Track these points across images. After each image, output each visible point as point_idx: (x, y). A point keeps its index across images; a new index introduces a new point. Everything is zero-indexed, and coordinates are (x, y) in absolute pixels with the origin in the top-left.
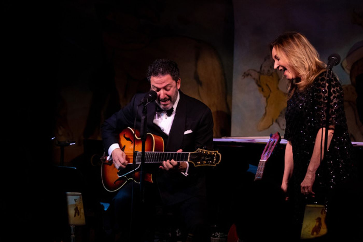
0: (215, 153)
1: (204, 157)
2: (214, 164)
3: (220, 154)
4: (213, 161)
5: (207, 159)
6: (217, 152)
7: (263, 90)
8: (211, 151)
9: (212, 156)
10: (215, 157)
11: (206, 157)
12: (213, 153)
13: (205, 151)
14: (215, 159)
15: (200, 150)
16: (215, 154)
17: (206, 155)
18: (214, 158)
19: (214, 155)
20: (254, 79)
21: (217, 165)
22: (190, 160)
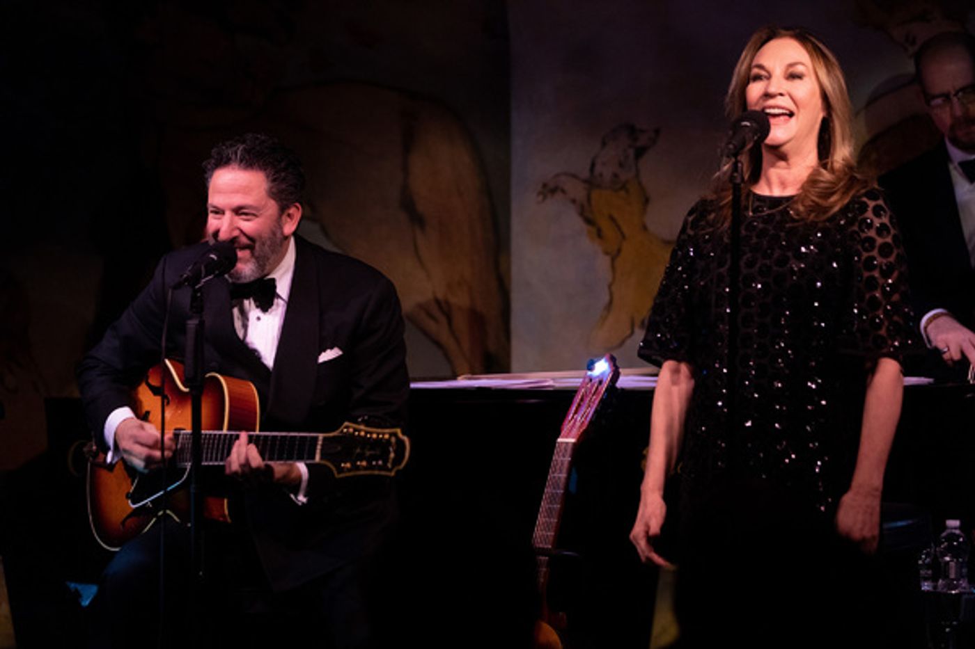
0: (391, 435)
1: (362, 449)
2: (390, 470)
3: (406, 439)
4: (386, 460)
5: (371, 456)
6: (399, 431)
9: (382, 446)
10: (391, 449)
11: (367, 447)
12: (387, 436)
14: (392, 455)
16: (393, 440)
17: (365, 442)
18: (389, 452)
19: (388, 441)
20: (574, 201)
21: (398, 472)
22: (322, 458)
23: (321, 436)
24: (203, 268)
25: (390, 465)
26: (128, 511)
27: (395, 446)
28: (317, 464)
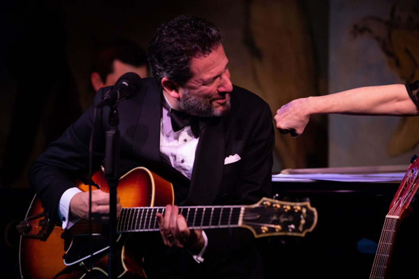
0: (302, 207)
1: (278, 217)
2: (301, 232)
3: (314, 210)
4: (297, 224)
5: (285, 222)
6: (308, 204)
7: (398, 64)
8: (293, 204)
9: (295, 216)
10: (302, 217)
11: (282, 216)
12: (299, 208)
13: (277, 204)
14: (303, 222)
15: (267, 201)
16: (304, 211)
17: (281, 211)
18: (300, 219)
19: (300, 212)
21: (308, 234)
22: (243, 224)
23: (243, 208)
24: (118, 92)
25: (301, 228)
26: (61, 269)
27: (305, 215)
28: (240, 228)
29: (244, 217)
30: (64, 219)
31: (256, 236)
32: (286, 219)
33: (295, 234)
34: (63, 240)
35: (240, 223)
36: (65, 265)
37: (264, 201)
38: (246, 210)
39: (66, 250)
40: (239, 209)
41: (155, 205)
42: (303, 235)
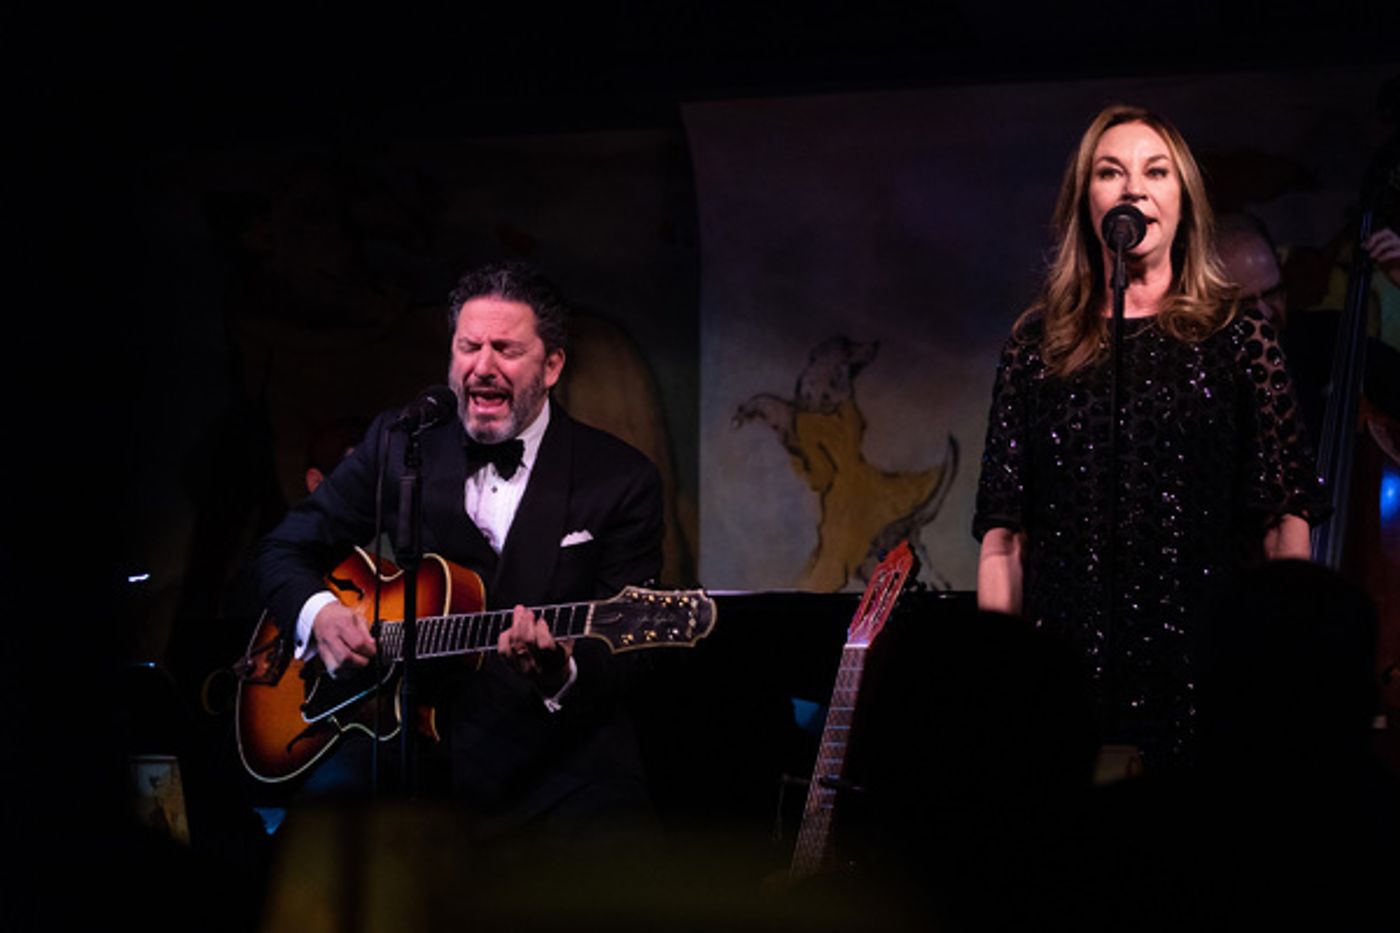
0: (690, 597)
1: (651, 617)
2: (688, 640)
3: (711, 601)
4: (683, 628)
5: (662, 623)
6: (701, 593)
8: (675, 593)
9: (679, 611)
10: (690, 614)
11: (659, 614)
12: (685, 599)
13: (650, 595)
14: (692, 623)
16: (694, 604)
17: (656, 608)
18: (688, 618)
19: (687, 606)
21: (700, 642)
22: (592, 631)
25: (689, 634)
26: (299, 730)
27: (696, 611)
28: (587, 638)
29: (593, 620)
30: (300, 644)
31: (614, 651)
32: (663, 620)
33: (679, 644)
34: (303, 682)
35: (587, 630)
36: (305, 723)
37: (628, 591)
38: (597, 608)
39: (306, 697)
40: (587, 607)
41: (451, 612)
42: (692, 645)
